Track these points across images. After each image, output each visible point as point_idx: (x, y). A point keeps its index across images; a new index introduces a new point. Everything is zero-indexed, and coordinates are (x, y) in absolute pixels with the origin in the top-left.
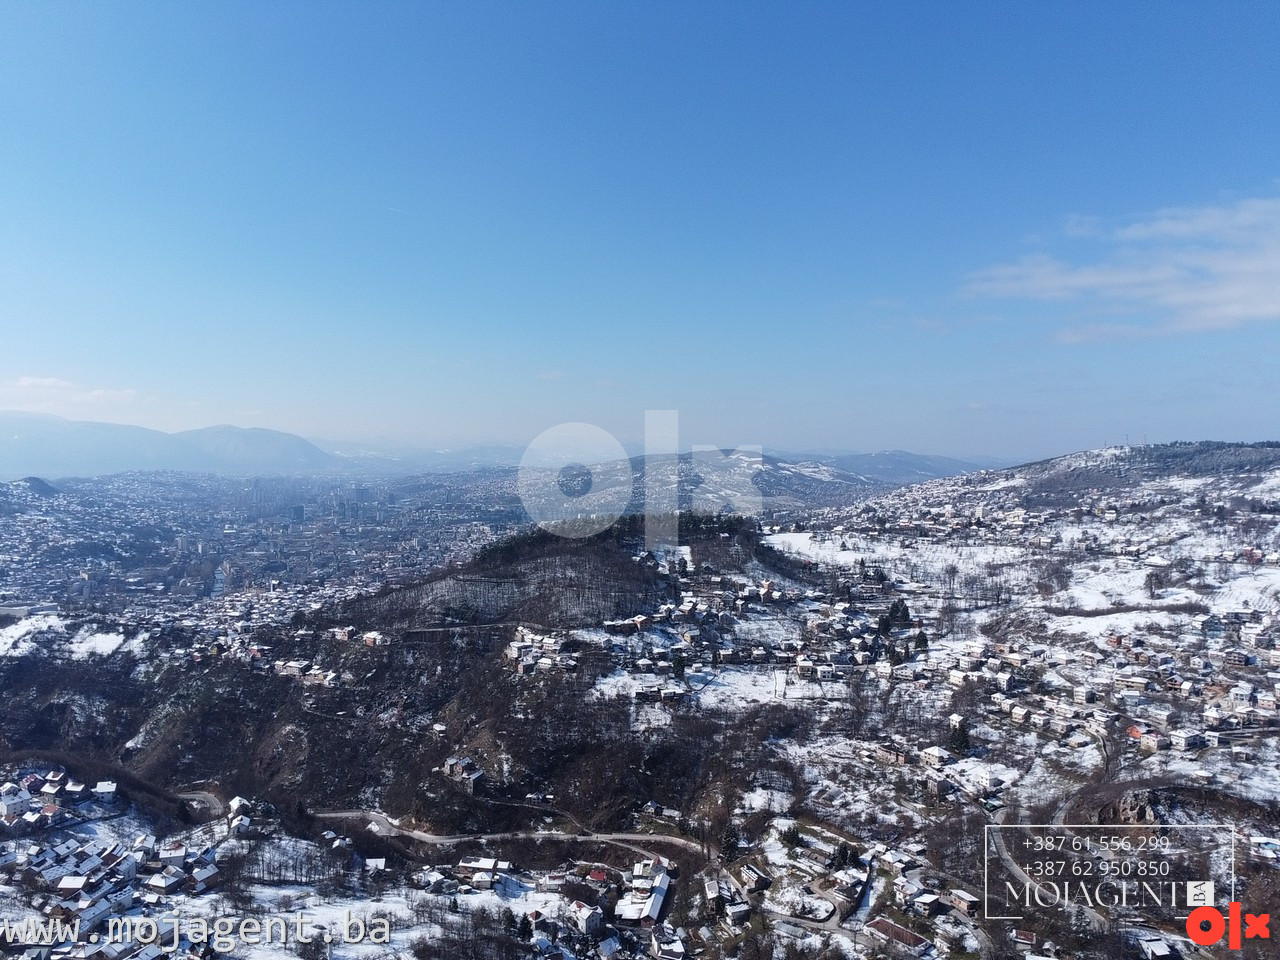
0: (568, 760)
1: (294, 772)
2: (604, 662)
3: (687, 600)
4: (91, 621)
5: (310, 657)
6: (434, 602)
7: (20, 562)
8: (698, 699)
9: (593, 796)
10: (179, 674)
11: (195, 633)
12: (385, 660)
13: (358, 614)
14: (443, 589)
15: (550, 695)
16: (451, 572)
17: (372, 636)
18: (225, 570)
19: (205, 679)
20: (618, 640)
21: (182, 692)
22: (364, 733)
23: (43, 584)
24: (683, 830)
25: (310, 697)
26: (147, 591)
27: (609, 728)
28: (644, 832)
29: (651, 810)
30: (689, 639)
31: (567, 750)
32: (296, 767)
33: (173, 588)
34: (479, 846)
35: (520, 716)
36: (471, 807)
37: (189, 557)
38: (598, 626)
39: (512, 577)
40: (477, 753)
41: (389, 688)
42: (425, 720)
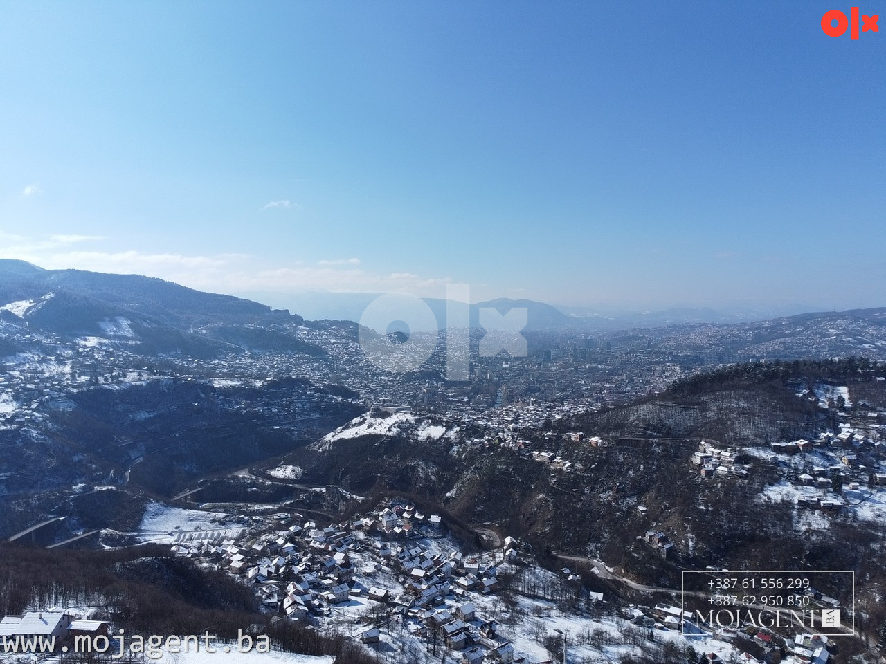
0: (741, 545)
1: (544, 525)
2: (772, 474)
3: (844, 430)
4: (428, 418)
5: (555, 451)
6: (638, 419)
7: (392, 381)
8: (855, 512)
10: (476, 454)
11: (485, 429)
12: (604, 457)
13: (586, 424)
14: (645, 410)
15: (726, 494)
16: (650, 398)
17: (595, 440)
18: (503, 391)
19: (491, 458)
20: (783, 458)
21: (478, 465)
22: (590, 505)
23: (404, 394)
25: (554, 477)
26: (459, 401)
27: (774, 525)
30: (846, 462)
31: (739, 537)
32: (545, 522)
33: (473, 400)
34: (670, 597)
35: (702, 507)
36: (664, 568)
37: (482, 381)
38: (766, 445)
39: (697, 404)
40: (669, 530)
41: (607, 476)
42: (631, 501)
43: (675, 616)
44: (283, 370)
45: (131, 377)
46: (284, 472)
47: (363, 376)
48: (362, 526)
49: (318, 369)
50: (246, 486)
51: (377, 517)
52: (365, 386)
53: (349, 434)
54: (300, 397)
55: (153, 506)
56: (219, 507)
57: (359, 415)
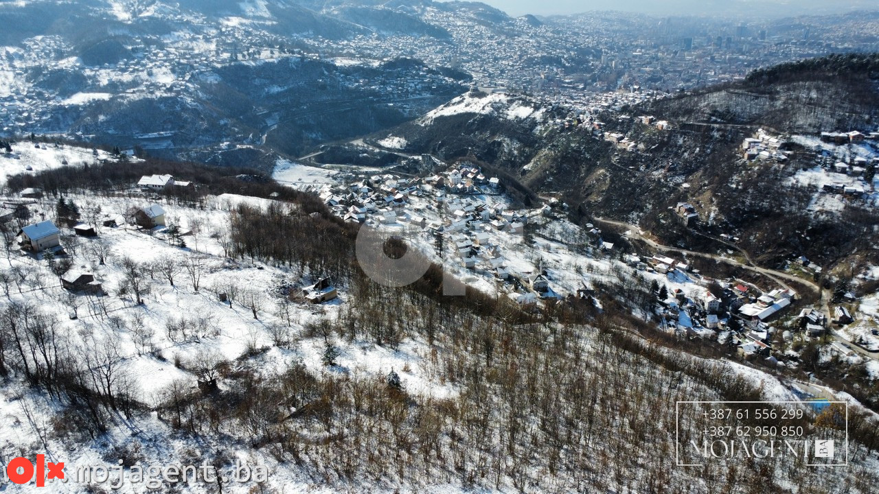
0: (756, 219)
1: (598, 195)
2: (808, 160)
4: (520, 99)
5: (625, 132)
6: (706, 106)
7: (513, 66)
8: (875, 199)
9: (763, 244)
10: (556, 133)
11: (569, 111)
12: (665, 139)
13: (659, 110)
14: (717, 99)
15: (759, 176)
16: (726, 86)
17: (663, 124)
18: (624, 79)
19: (567, 138)
20: (828, 147)
21: (555, 143)
22: (641, 181)
23: (520, 79)
24: (817, 278)
25: (617, 155)
26: (573, 88)
27: (791, 204)
28: (791, 273)
29: (801, 262)
31: (757, 212)
32: (600, 193)
33: (588, 87)
34: (681, 255)
35: (734, 186)
36: (684, 233)
37: (605, 69)
38: (818, 134)
39: (768, 93)
40: (698, 203)
41: (663, 157)
42: (679, 179)
43: (666, 264)
44: (407, 52)
45: (265, 55)
46: (393, 142)
47: (484, 60)
48: (432, 181)
49: (441, 52)
50: (358, 152)
51: (446, 176)
52: (484, 70)
53: (448, 111)
54: (413, 77)
55: (281, 162)
56: (336, 168)
57: (459, 94)
